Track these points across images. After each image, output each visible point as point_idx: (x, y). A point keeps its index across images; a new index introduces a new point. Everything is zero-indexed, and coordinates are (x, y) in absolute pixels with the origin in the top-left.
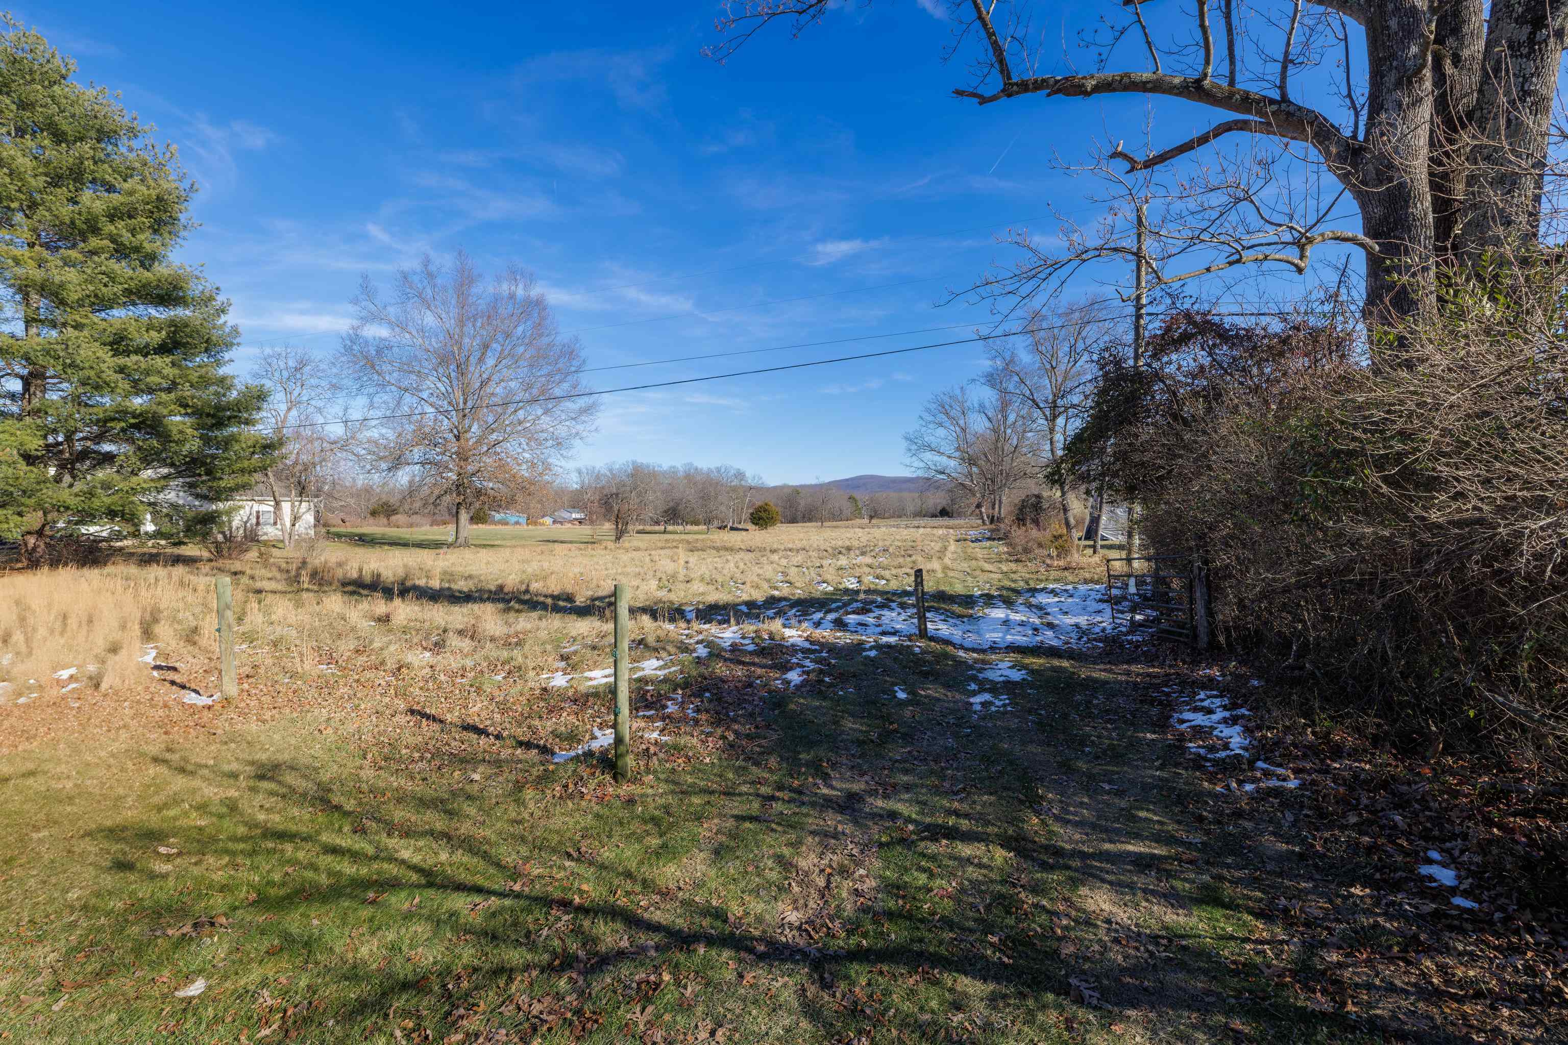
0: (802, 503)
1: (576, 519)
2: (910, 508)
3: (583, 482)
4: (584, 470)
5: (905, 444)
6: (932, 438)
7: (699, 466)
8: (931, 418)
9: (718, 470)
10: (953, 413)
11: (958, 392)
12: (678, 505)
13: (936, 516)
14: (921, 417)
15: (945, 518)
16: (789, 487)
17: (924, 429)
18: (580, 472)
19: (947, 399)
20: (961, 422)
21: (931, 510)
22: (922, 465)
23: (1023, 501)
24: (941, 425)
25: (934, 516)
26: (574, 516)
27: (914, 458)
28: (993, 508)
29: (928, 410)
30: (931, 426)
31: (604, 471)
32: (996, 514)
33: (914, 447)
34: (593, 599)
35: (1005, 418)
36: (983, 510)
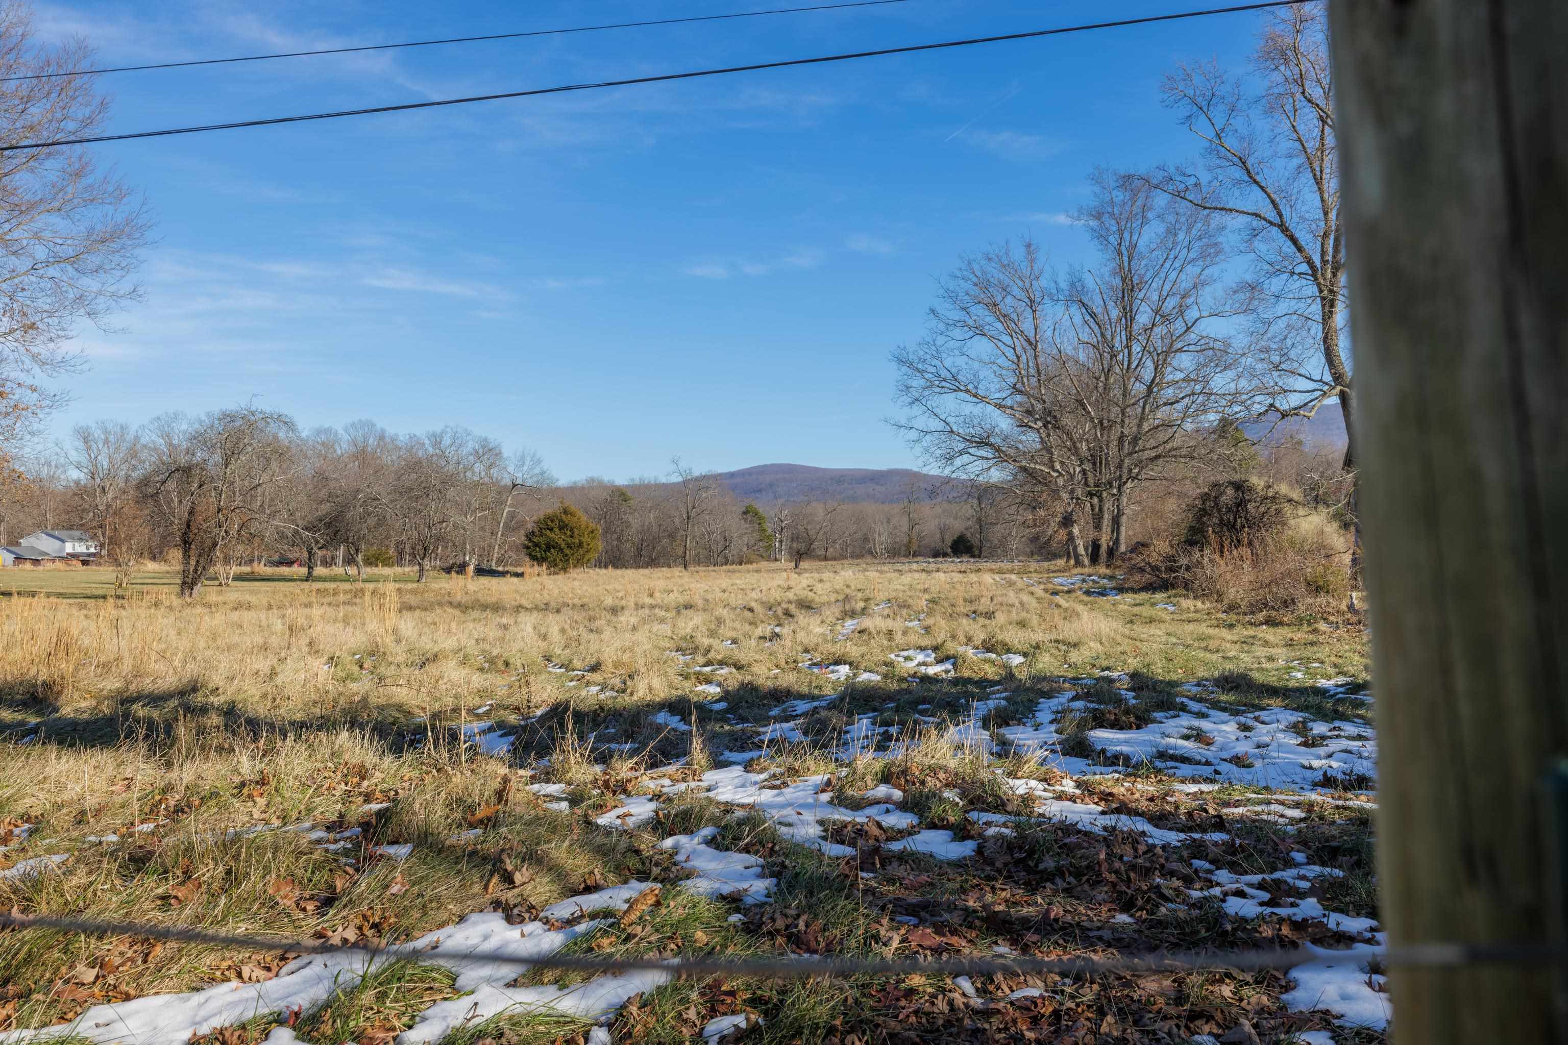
0: (635, 522)
1: (74, 556)
2: (882, 539)
3: (94, 462)
4: (98, 433)
5: (893, 373)
6: (961, 361)
7: (391, 431)
8: (958, 315)
9: (436, 440)
10: (1008, 305)
11: (1018, 254)
12: (345, 507)
13: (945, 555)
14: (933, 311)
15: (965, 559)
16: (602, 486)
17: (940, 340)
18: (86, 438)
19: (995, 274)
20: (1027, 326)
21: (935, 540)
22: (936, 424)
23: (1205, 497)
24: (980, 331)
25: (937, 554)
26: (69, 548)
27: (917, 409)
28: (1098, 526)
29: (951, 296)
30: (958, 333)
31: (150, 437)
32: (1105, 541)
33: (917, 383)
34: (125, 700)
35: (1128, 315)
36: (1076, 531)
